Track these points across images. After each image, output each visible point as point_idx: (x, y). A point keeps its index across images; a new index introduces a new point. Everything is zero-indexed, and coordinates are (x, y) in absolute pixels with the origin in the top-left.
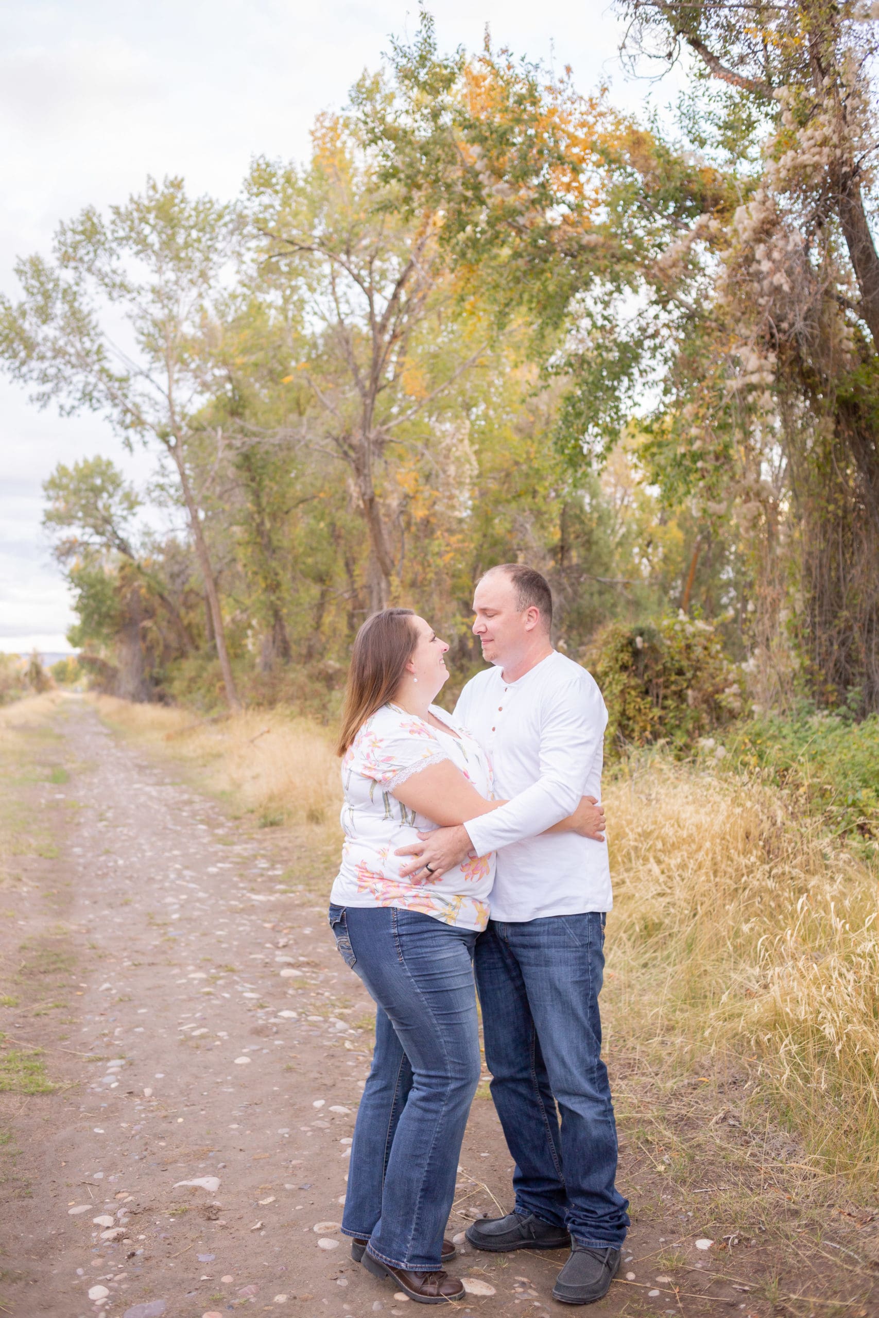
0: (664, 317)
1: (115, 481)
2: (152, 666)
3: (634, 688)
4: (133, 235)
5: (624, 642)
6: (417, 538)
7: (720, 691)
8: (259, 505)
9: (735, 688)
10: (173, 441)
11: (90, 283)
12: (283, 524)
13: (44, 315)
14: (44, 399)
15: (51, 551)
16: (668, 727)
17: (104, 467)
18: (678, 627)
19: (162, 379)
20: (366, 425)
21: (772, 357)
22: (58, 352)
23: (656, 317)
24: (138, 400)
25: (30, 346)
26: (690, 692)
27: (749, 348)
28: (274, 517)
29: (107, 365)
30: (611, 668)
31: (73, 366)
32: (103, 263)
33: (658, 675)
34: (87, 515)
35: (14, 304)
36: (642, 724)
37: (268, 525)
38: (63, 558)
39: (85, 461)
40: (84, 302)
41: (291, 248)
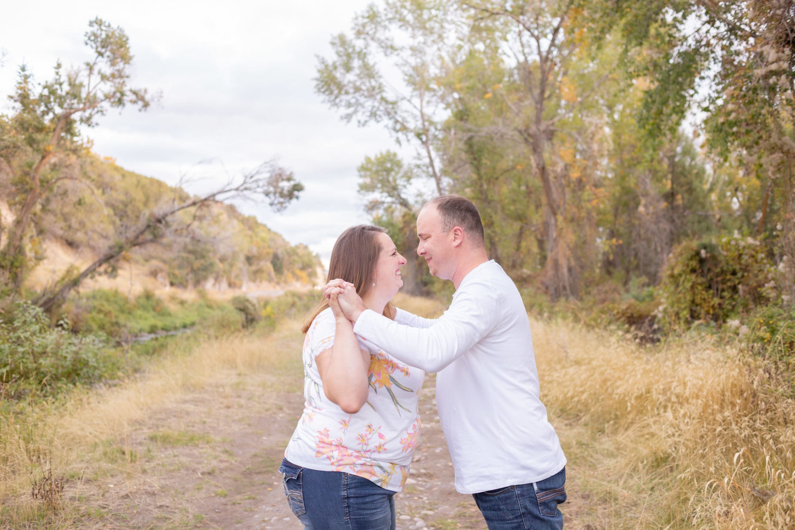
0: (713, 31)
1: (399, 164)
2: (422, 274)
3: (700, 284)
4: (398, 16)
5: (693, 253)
6: (574, 191)
7: (761, 285)
8: (479, 174)
9: (772, 284)
10: (424, 138)
11: (373, 46)
12: (494, 185)
13: (348, 68)
14: (348, 117)
15: (363, 207)
16: (725, 311)
17: (392, 157)
18: (733, 243)
19: (416, 101)
20: (538, 121)
21: (787, 51)
22: (357, 89)
23: (708, 32)
24: (405, 115)
25: (340, 86)
26: (740, 287)
27: (770, 46)
28: (489, 182)
29: (384, 95)
30: (684, 271)
31: (366, 97)
32: (381, 35)
33: (717, 275)
34: (383, 186)
35: (330, 62)
36: (706, 309)
37: (485, 187)
38: (370, 212)
39: (381, 154)
40: (371, 60)
41: (487, 14)
